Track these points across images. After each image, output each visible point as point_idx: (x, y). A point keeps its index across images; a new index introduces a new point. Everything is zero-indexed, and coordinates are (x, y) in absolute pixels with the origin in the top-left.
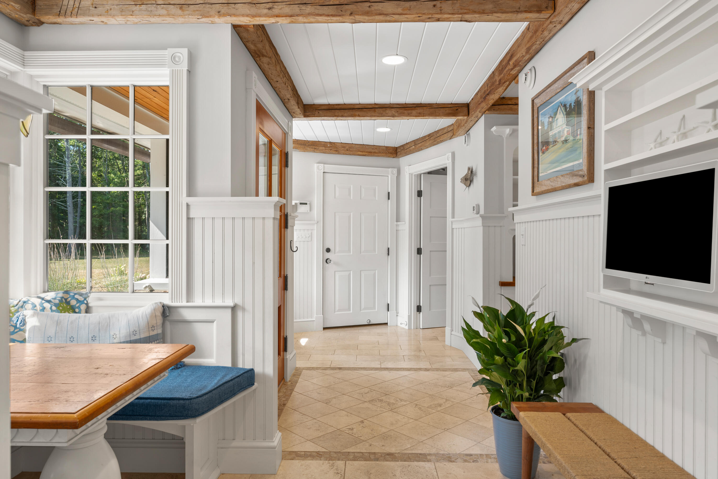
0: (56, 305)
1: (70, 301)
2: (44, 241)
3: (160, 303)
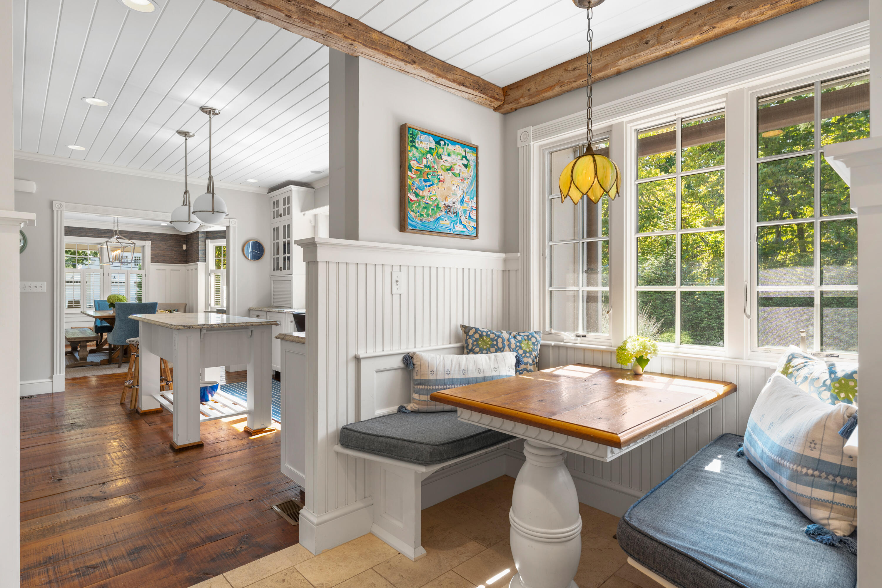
0: (836, 379)
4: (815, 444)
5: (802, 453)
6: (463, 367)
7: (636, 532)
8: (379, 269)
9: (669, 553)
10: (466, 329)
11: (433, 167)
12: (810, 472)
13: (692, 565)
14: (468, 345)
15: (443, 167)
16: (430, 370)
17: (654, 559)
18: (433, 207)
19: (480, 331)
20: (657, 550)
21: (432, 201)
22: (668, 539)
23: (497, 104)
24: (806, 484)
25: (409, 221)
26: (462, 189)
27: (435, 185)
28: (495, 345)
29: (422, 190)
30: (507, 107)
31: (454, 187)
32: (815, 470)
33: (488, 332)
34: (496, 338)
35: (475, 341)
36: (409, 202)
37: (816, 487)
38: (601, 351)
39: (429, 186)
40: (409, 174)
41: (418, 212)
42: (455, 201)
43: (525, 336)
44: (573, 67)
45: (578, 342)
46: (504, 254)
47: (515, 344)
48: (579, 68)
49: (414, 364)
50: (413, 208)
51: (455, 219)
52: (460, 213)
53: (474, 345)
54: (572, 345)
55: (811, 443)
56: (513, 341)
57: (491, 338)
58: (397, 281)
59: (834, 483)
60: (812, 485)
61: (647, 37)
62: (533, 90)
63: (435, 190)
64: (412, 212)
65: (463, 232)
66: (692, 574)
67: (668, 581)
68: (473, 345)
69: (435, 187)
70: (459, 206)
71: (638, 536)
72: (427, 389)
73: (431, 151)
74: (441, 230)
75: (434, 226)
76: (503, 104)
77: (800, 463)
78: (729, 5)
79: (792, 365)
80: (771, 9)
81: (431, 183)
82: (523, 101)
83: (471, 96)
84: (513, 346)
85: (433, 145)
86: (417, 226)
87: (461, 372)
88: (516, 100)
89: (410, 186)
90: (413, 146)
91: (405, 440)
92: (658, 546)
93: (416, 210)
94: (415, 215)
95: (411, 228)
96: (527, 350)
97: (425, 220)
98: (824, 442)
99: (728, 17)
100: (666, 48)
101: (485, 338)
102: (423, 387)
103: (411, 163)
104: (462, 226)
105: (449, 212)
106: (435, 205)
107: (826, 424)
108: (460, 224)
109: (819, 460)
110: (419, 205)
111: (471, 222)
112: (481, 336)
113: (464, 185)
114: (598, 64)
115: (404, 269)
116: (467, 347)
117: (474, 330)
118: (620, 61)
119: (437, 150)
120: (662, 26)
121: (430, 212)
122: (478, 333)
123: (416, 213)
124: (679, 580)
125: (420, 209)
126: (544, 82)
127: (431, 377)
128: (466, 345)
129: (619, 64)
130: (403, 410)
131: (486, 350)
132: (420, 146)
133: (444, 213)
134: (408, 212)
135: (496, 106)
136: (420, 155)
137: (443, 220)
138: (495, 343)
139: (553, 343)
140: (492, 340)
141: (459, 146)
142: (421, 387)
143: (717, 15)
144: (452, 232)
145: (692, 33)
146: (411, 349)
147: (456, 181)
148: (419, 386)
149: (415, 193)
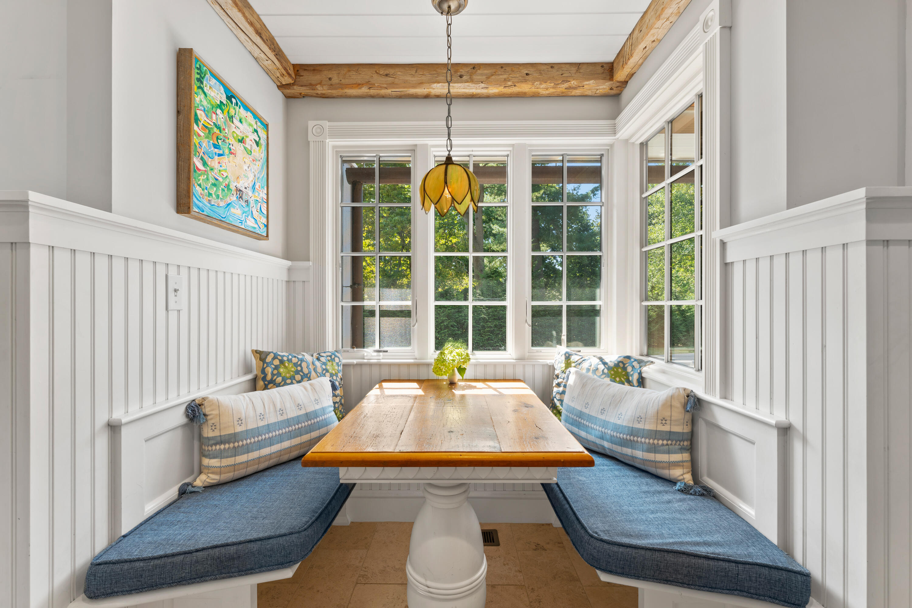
0: (609, 368)
1: (627, 367)
2: (640, 303)
3: (685, 389)
4: (666, 420)
5: (655, 429)
6: (279, 406)
7: (616, 546)
8: (148, 268)
9: (658, 556)
10: (261, 355)
11: (224, 129)
12: (665, 442)
13: (684, 558)
14: (266, 375)
15: (235, 135)
16: (236, 419)
17: (643, 567)
18: (223, 187)
19: (279, 355)
20: (646, 557)
21: (223, 178)
22: (648, 541)
23: (287, 80)
24: (664, 452)
25: (195, 199)
26: (253, 172)
27: (226, 157)
28: (299, 371)
29: (210, 158)
30: (297, 90)
31: (245, 167)
32: (667, 440)
33: (288, 356)
34: (299, 363)
35: (274, 369)
36: (195, 171)
37: (672, 453)
38: (408, 365)
39: (220, 155)
40: (195, 127)
41: (206, 188)
42: (246, 185)
43: (327, 356)
44: (385, 73)
45: (381, 357)
46: (290, 262)
47: (321, 367)
48: (392, 76)
49: (205, 415)
50: (199, 180)
51: (246, 209)
52: (252, 203)
53: (275, 375)
54: (377, 362)
55: (662, 420)
56: (318, 363)
57: (294, 363)
58: (176, 291)
59: (680, 447)
60: (669, 452)
61: (461, 72)
62: (335, 80)
63: (225, 163)
64: (198, 187)
65: (255, 228)
66: (686, 567)
67: (659, 583)
68: (273, 375)
69: (225, 159)
70: (250, 193)
71: (621, 550)
72: (234, 447)
73: (221, 105)
74: (232, 222)
75: (224, 213)
76: (293, 84)
77: (655, 436)
78: (527, 72)
79: (573, 361)
80: (553, 88)
81: (221, 152)
82: (320, 90)
83: (263, 55)
84: (319, 370)
85: (224, 100)
86: (205, 209)
87: (278, 413)
88: (312, 86)
89: (196, 146)
90: (199, 87)
91: (250, 541)
92: (645, 553)
93: (203, 185)
94: (202, 192)
95: (197, 211)
96: (334, 372)
97: (215, 202)
98: (672, 418)
99: (526, 81)
100: (476, 89)
101: (287, 364)
102: (227, 446)
103: (199, 112)
104: (253, 220)
105: (240, 199)
106: (226, 185)
107: (672, 404)
108: (251, 217)
109: (670, 432)
110: (207, 179)
111: (262, 218)
112: (282, 362)
113: (255, 167)
114: (413, 79)
115: (184, 272)
116: (264, 379)
117: (272, 355)
118: (435, 85)
119: (228, 108)
120: (474, 67)
121: (220, 193)
122: (278, 358)
123: (203, 190)
124: (672, 577)
125: (208, 185)
126: (350, 76)
127: (239, 429)
128: (263, 376)
129: (433, 87)
130: (190, 488)
131: (290, 379)
132: (209, 93)
133: (235, 199)
134: (194, 185)
135: (284, 83)
136: (209, 106)
137: (234, 208)
138: (299, 368)
139: (355, 361)
140: (296, 365)
141: (251, 115)
142: (222, 447)
143: (518, 76)
144: (243, 227)
145: (498, 83)
146: (196, 395)
147: (248, 160)
148: (218, 447)
149: (202, 159)
